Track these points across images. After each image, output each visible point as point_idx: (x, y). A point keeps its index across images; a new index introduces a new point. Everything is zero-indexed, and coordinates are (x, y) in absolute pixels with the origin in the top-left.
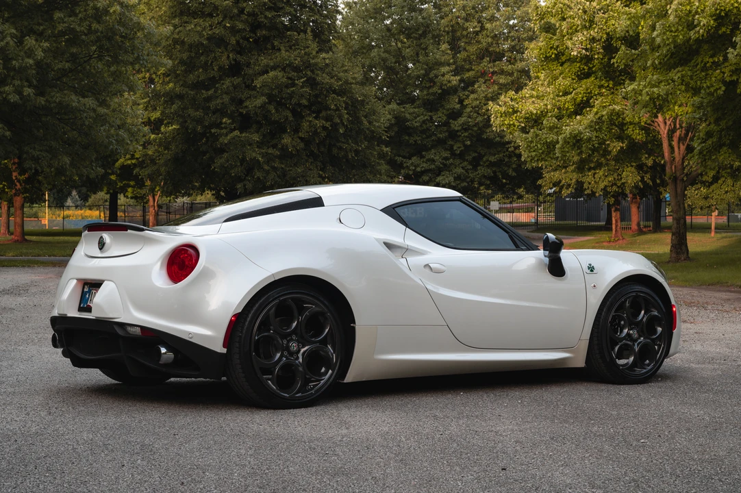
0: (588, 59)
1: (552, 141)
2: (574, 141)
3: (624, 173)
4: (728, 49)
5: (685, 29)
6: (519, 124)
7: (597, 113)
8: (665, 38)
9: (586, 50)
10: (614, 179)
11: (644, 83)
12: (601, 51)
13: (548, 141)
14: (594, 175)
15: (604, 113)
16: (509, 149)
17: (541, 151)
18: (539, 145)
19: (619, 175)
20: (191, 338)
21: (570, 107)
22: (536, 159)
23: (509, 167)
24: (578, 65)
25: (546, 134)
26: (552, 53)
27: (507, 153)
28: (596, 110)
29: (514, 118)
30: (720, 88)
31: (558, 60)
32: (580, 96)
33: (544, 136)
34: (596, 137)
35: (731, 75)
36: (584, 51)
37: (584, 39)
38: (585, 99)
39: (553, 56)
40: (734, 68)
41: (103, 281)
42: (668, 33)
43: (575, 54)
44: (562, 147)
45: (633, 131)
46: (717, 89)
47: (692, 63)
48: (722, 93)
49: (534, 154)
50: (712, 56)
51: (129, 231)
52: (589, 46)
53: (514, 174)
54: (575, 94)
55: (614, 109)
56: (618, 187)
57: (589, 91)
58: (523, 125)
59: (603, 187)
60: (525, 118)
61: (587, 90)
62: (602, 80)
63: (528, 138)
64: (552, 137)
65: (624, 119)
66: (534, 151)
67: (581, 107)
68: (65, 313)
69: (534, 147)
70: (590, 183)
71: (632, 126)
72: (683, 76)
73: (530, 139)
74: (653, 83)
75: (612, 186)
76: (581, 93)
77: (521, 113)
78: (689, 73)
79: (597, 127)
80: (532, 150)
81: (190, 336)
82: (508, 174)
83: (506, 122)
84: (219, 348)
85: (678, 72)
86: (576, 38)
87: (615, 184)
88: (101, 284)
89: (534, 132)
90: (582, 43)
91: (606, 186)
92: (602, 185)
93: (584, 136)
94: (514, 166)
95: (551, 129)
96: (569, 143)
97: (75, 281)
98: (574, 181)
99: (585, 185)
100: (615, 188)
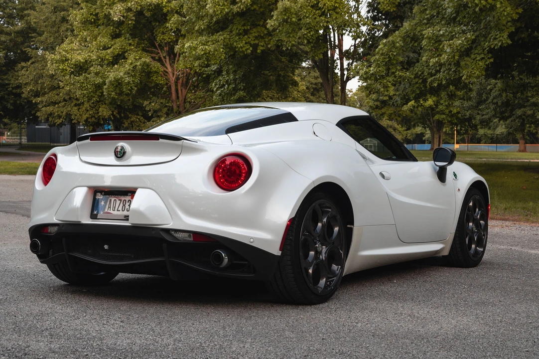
0: (120, 23)
1: (99, 83)
2: (117, 84)
3: (100, 109)
4: (267, 20)
5: (229, 5)
6: (69, 69)
7: (131, 64)
8: (215, 9)
9: (123, 16)
10: (94, 113)
11: (196, 42)
12: (134, 18)
13: (96, 83)
14: (79, 109)
15: (138, 64)
16: (8, 89)
17: (90, 90)
18: (89, 86)
19: (96, 110)
20: (251, 242)
21: (110, 58)
22: (87, 96)
23: (8, 102)
24: (112, 28)
25: (93, 77)
26: (92, 18)
27: (7, 92)
28: (130, 61)
29: (66, 65)
30: (249, 49)
31: (95, 24)
32: (117, 50)
33: (92, 79)
34: (133, 81)
35: (254, 40)
36: (122, 18)
37: (122, 9)
38: (120, 53)
39: (93, 20)
40: (257, 35)
41: (136, 189)
42: (217, 6)
43: (117, 19)
44: (108, 88)
45: (157, 77)
46: (247, 49)
47: (228, 30)
48: (250, 52)
49: (85, 92)
50: (243, 26)
51: (161, 140)
52: (125, 14)
53: (12, 107)
54: (114, 49)
55: (145, 62)
56: (96, 119)
57: (123, 47)
58: (72, 70)
59: (85, 119)
60: (75, 65)
61: (122, 46)
62: (130, 40)
63: (80, 80)
64: (99, 80)
65: (151, 69)
66: (85, 90)
67: (118, 58)
68: (79, 220)
69: (85, 86)
70: (76, 115)
71: (156, 74)
72: (225, 38)
73: (82, 81)
74: (203, 42)
75: (91, 118)
76: (117, 49)
77: (71, 61)
78: (228, 37)
79: (133, 74)
80: (83, 89)
81: (252, 240)
82: (7, 107)
83: (60, 68)
84: (276, 251)
85: (220, 35)
86: (116, 8)
87: (94, 117)
88: (135, 192)
89: (85, 76)
90: (120, 11)
91: (87, 118)
92: (85, 117)
93: (125, 80)
94: (11, 102)
95: (97, 74)
96: (113, 85)
97: (85, 189)
98: (64, 113)
99: (72, 117)
100: (93, 119)
